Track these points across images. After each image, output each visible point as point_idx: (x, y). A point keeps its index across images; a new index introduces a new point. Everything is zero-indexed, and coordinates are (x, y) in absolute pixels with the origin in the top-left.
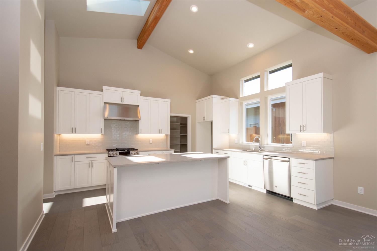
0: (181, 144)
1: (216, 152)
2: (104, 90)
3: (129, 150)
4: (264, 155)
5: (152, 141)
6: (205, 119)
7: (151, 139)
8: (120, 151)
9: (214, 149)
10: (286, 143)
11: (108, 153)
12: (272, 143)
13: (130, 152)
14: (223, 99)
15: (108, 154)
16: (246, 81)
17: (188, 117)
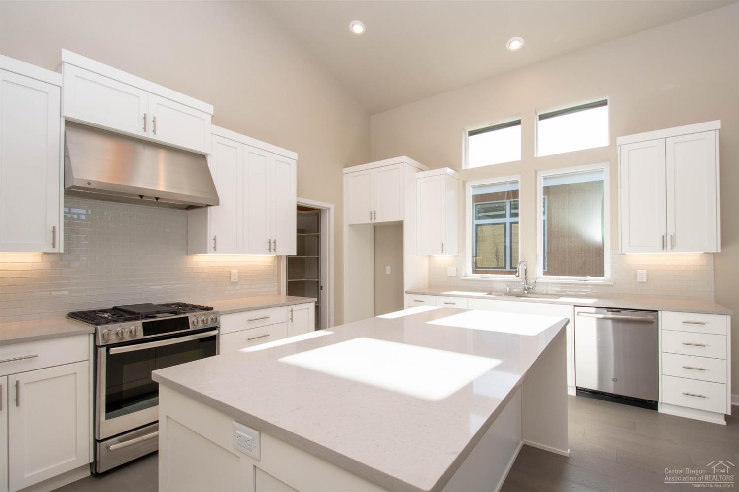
0: (290, 281)
1: (415, 301)
2: (66, 68)
3: (180, 314)
4: (575, 306)
5: (239, 277)
6: (378, 217)
7: (237, 271)
8: (147, 317)
9: (408, 293)
10: (591, 276)
11: (95, 334)
12: (545, 273)
13: (187, 318)
14: (421, 170)
15: (92, 336)
16: (472, 133)
17: (325, 210)
